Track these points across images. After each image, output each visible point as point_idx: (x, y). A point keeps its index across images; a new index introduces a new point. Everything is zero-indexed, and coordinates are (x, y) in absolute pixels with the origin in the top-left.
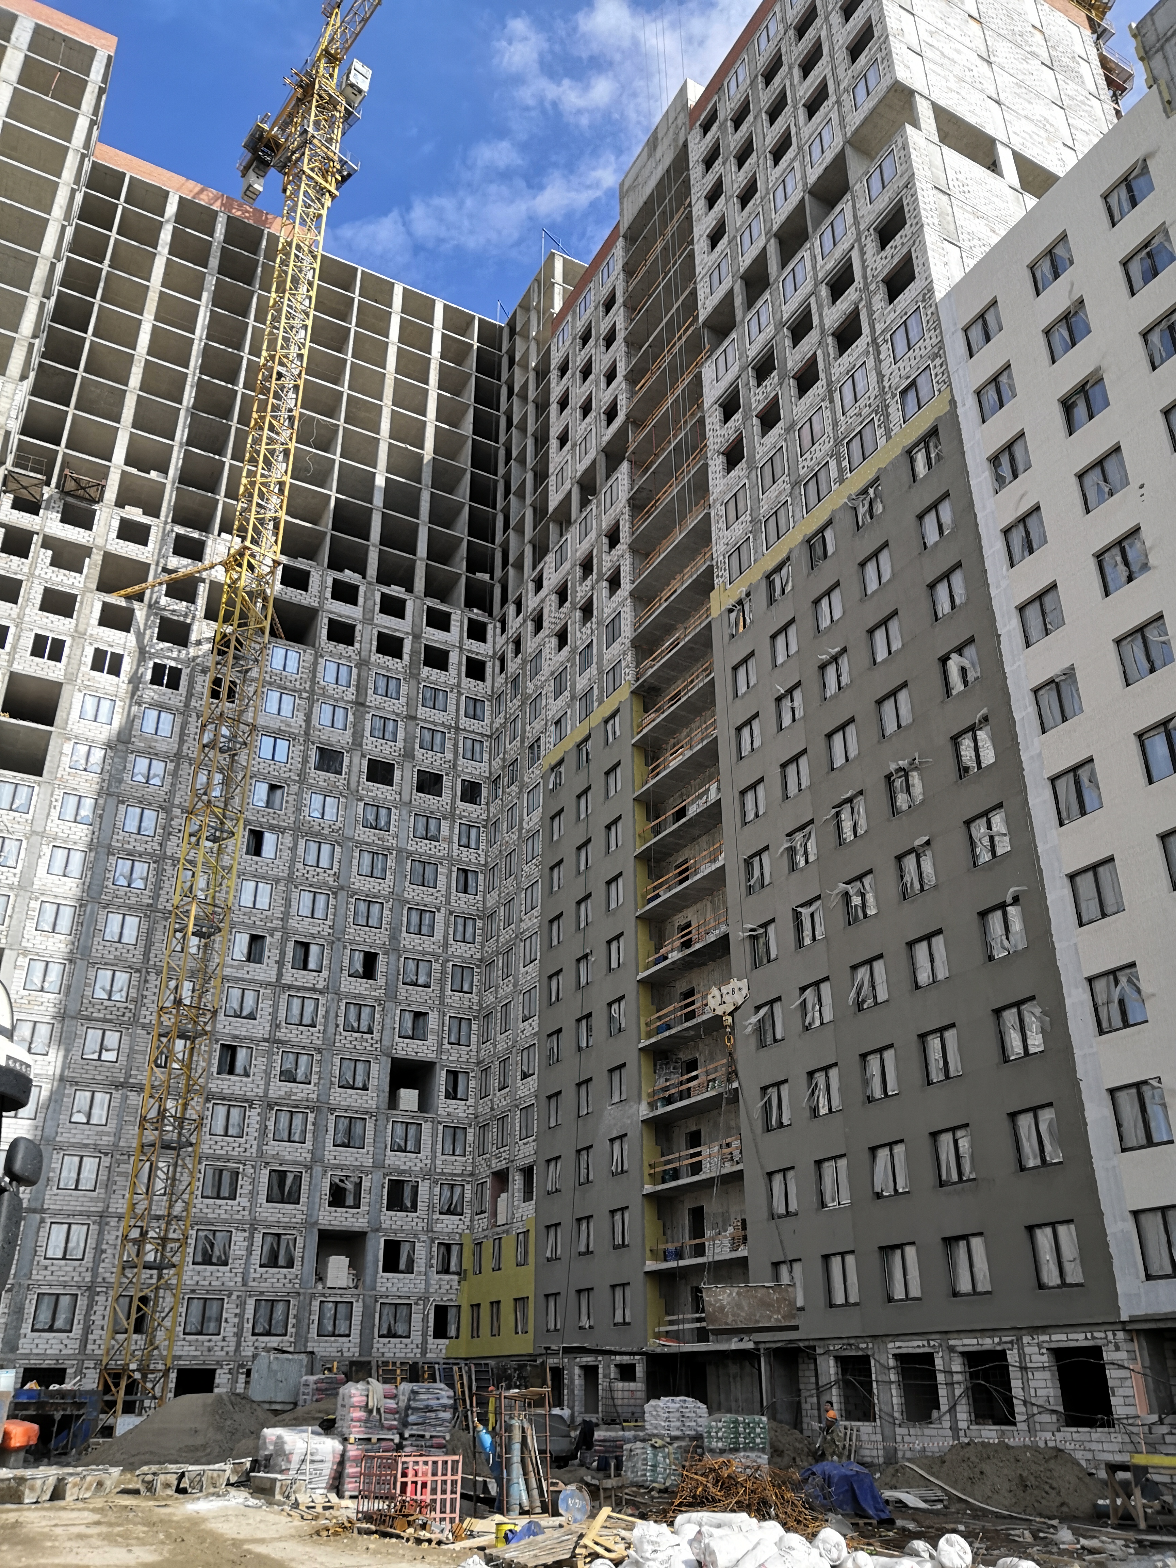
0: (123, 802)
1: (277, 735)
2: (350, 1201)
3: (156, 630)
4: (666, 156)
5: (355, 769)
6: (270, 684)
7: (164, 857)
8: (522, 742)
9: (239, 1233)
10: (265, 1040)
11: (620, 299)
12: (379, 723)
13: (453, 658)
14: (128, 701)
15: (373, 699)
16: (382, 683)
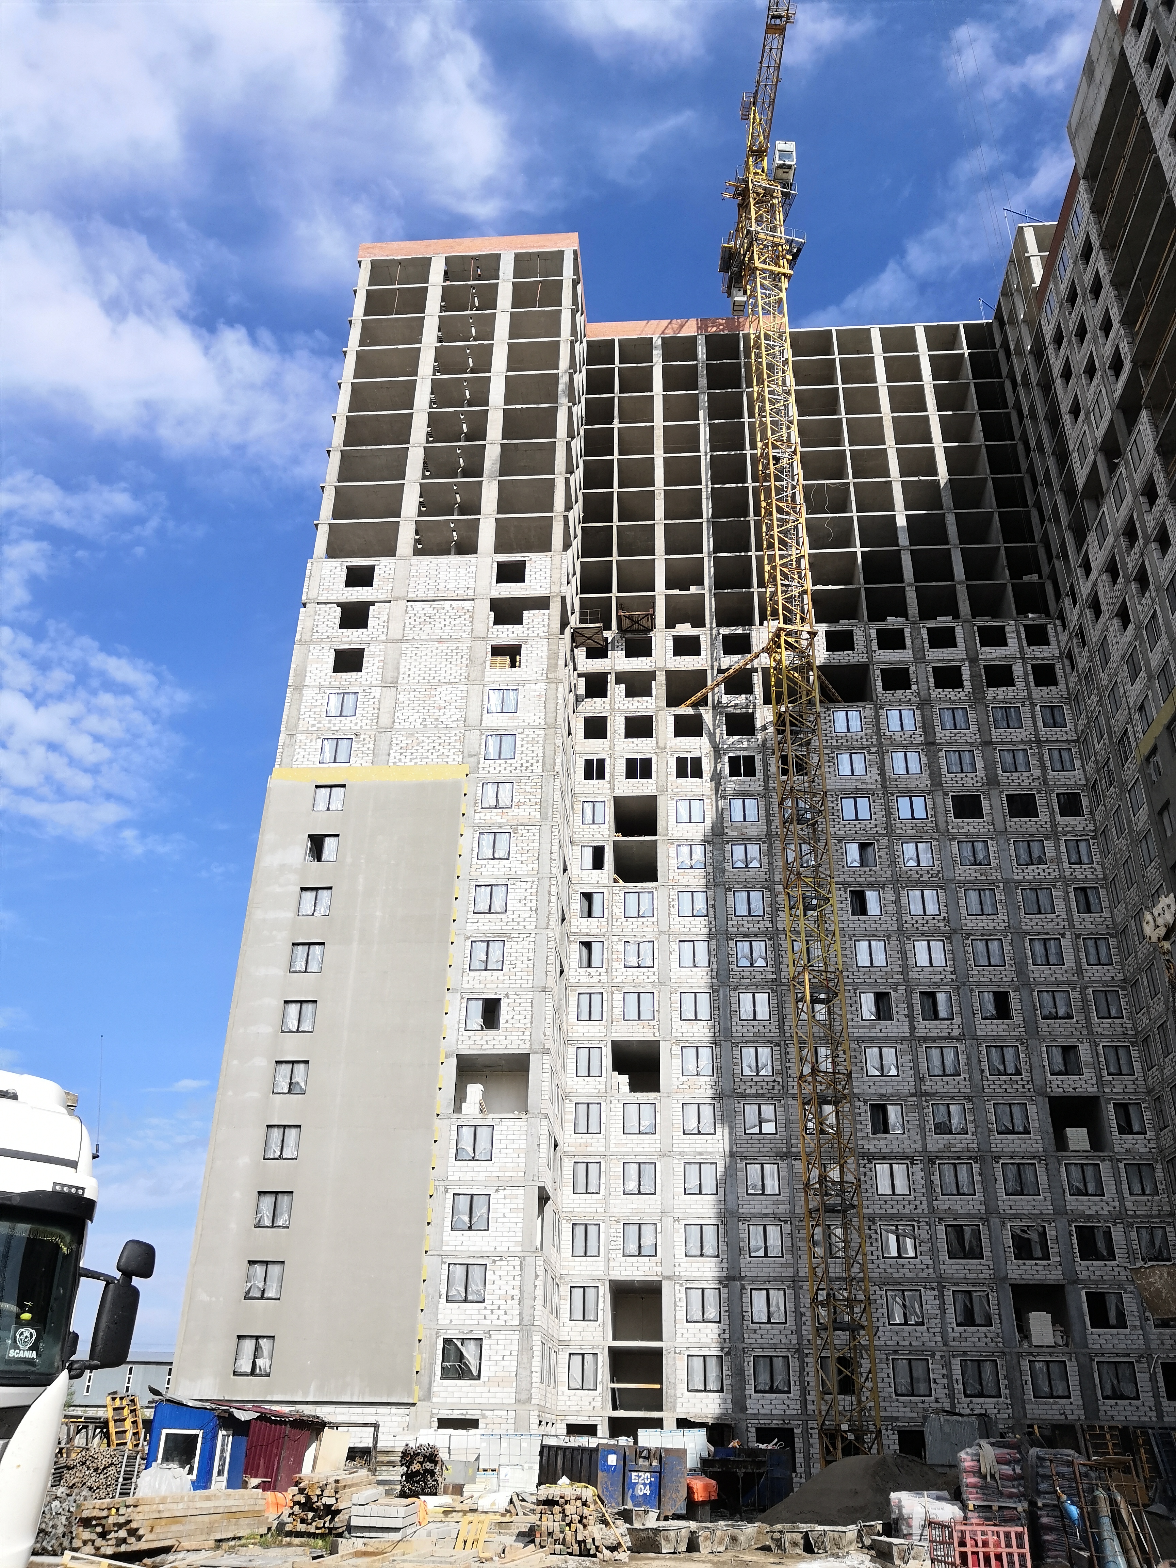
0: (730, 890)
1: (855, 794)
2: (1038, 1253)
3: (724, 727)
4: (1105, 75)
5: (941, 810)
6: (838, 748)
7: (777, 932)
8: (1110, 738)
9: (928, 1292)
10: (913, 1095)
11: (1096, 243)
12: (954, 757)
13: (1018, 670)
14: (714, 797)
15: (942, 735)
16: (947, 716)
